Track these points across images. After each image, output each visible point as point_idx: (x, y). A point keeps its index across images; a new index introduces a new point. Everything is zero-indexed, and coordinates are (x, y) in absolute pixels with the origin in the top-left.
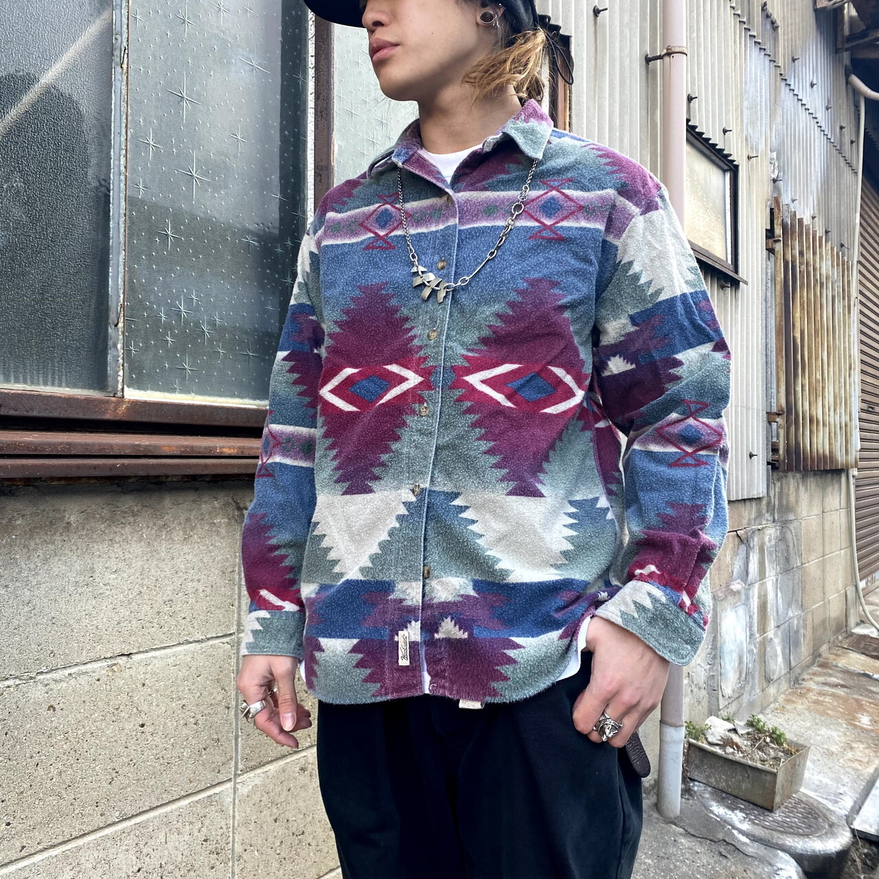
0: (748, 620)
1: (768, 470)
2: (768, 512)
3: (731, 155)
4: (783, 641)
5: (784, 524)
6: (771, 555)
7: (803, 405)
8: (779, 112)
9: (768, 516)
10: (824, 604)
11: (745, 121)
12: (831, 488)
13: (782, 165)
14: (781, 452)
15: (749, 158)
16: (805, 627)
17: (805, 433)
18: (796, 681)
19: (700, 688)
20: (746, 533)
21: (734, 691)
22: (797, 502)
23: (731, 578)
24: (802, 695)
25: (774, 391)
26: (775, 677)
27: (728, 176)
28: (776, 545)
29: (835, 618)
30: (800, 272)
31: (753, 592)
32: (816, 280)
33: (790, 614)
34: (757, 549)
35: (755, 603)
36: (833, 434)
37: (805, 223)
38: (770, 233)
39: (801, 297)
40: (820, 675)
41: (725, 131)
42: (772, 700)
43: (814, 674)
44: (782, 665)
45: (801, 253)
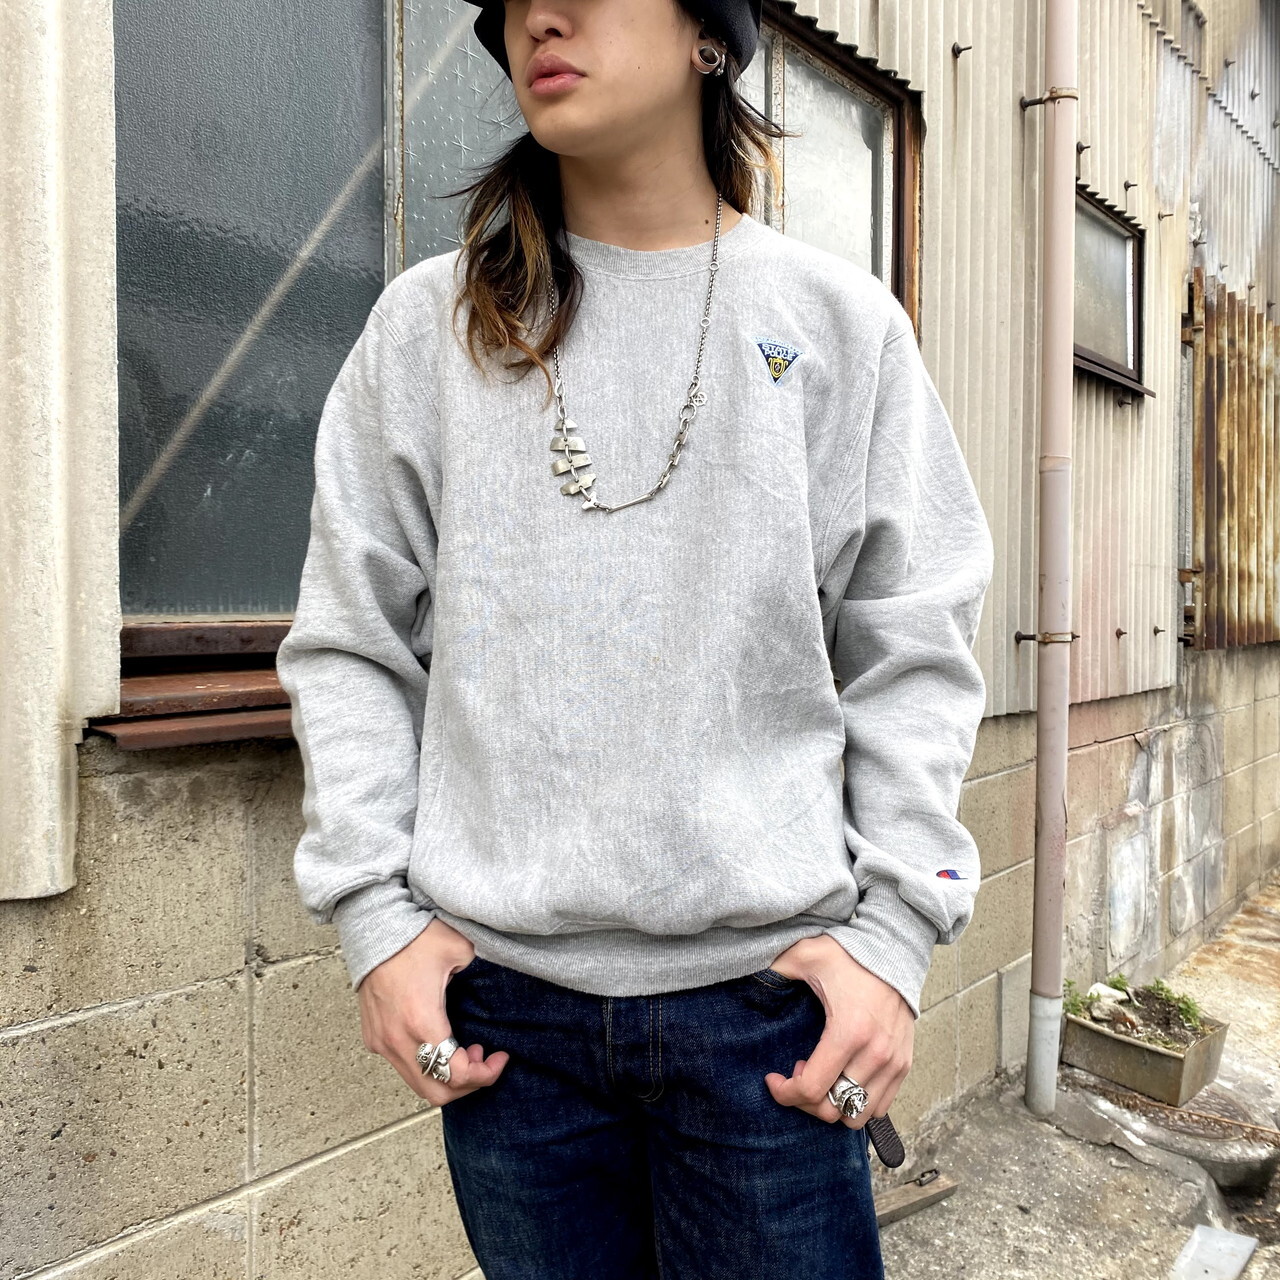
0: (1148, 853)
1: (1178, 648)
2: (1177, 705)
3: (1134, 218)
4: (1195, 879)
5: (1200, 721)
6: (1181, 764)
7: (1230, 556)
8: (1204, 143)
9: (1177, 711)
10: (1254, 829)
11: (1156, 165)
12: (1267, 666)
13: (1206, 218)
14: (1198, 622)
15: (1160, 217)
16: (1226, 859)
17: (1232, 595)
18: (1212, 932)
19: (1081, 947)
20: (1147, 736)
21: (1127, 948)
22: (1218, 689)
23: (1125, 799)
24: (1221, 953)
25: (1190, 535)
26: (1184, 928)
27: (1130, 246)
28: (1188, 750)
29: (1268, 845)
30: (1229, 368)
31: (1155, 815)
32: (1252, 378)
33: (1206, 843)
34: (1161, 758)
35: (1157, 831)
36: (1271, 593)
37: (1238, 297)
38: (1187, 320)
39: (1230, 404)
40: (1247, 924)
41: (1127, 186)
42: (1178, 958)
43: (1237, 923)
44: (1194, 914)
45: (1232, 342)
